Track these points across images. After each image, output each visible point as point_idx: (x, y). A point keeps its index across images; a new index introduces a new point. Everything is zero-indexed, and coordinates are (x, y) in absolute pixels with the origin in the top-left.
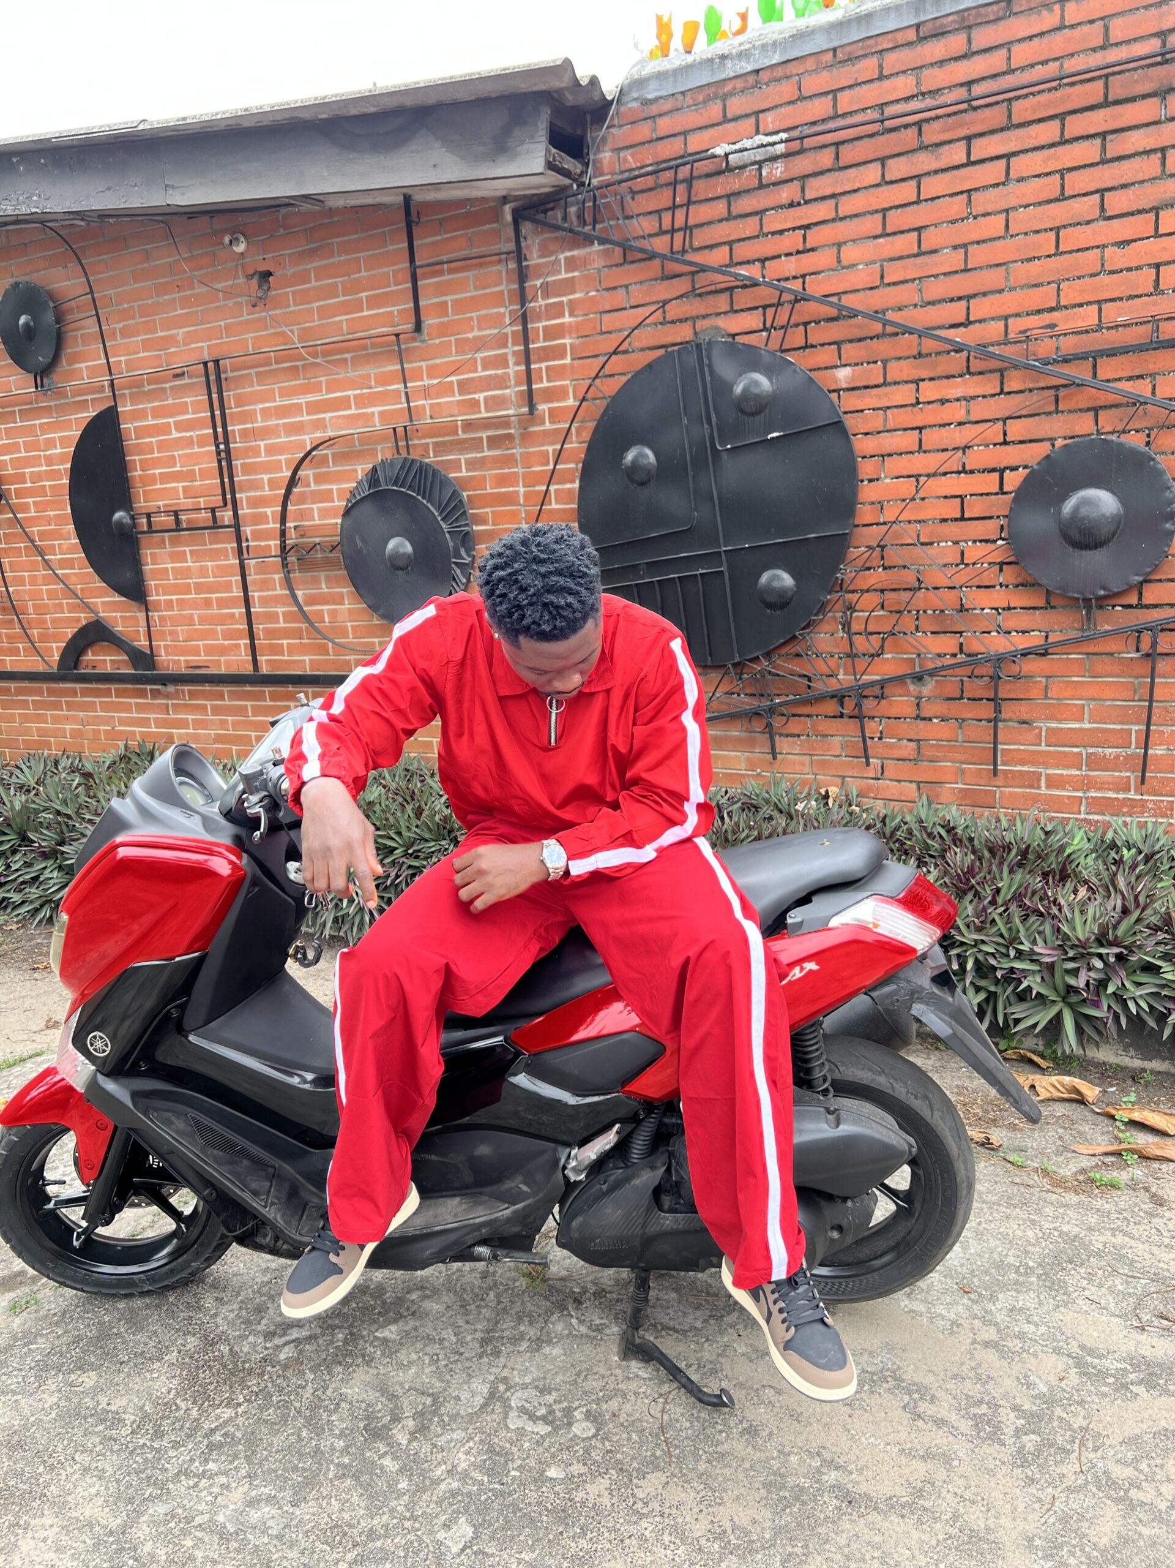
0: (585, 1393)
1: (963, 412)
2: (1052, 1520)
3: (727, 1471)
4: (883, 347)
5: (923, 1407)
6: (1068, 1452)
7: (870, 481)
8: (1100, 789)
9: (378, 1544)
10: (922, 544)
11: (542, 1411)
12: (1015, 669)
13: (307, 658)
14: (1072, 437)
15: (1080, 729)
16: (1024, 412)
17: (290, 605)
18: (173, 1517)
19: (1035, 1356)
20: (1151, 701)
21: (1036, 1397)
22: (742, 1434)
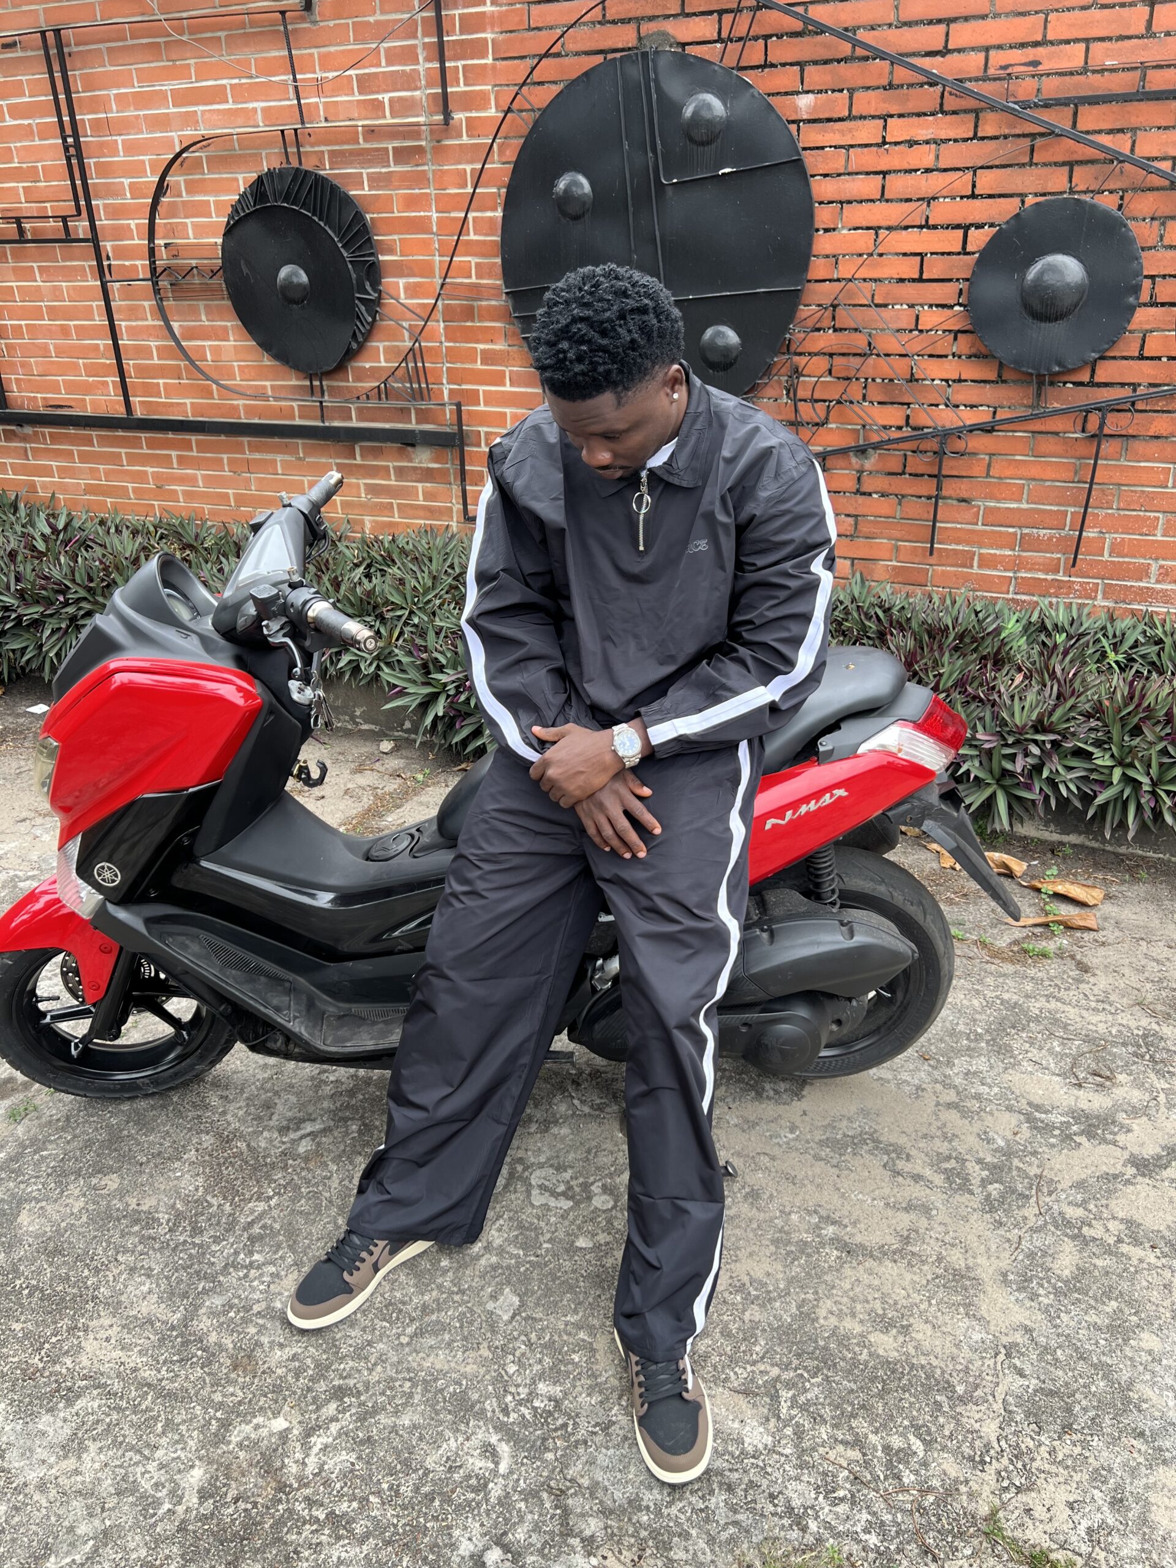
1: (932, 157)
2: (1020, 1257)
3: (737, 1231)
4: (850, 73)
5: (901, 1165)
6: (1028, 1197)
7: (826, 230)
8: (1030, 570)
9: (434, 1317)
10: (877, 306)
11: (561, 1188)
12: (960, 445)
13: (188, 401)
14: (1044, 195)
15: (1018, 509)
16: (997, 163)
17: (164, 338)
18: (231, 1307)
19: (991, 1113)
20: (1092, 483)
21: (996, 1150)
22: (746, 1197)
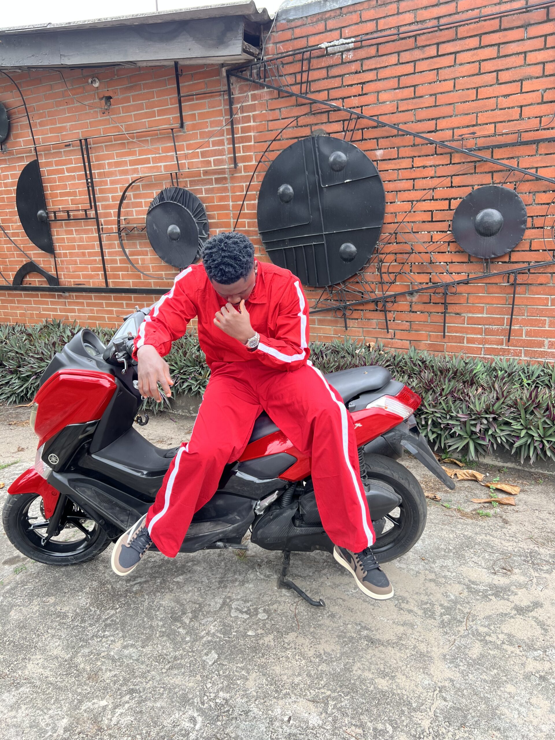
0: (263, 602)
1: (433, 172)
2: (454, 648)
3: (322, 631)
4: (397, 141)
5: (403, 605)
6: (462, 622)
7: (391, 203)
8: (490, 344)
9: (179, 662)
10: (414, 232)
11: (246, 609)
12: (454, 290)
13: (131, 281)
14: (482, 185)
15: (482, 317)
16: (460, 173)
17: (122, 256)
18: (92, 653)
19: (450, 584)
20: (513, 305)
21: (450, 601)
22: (328, 617)
